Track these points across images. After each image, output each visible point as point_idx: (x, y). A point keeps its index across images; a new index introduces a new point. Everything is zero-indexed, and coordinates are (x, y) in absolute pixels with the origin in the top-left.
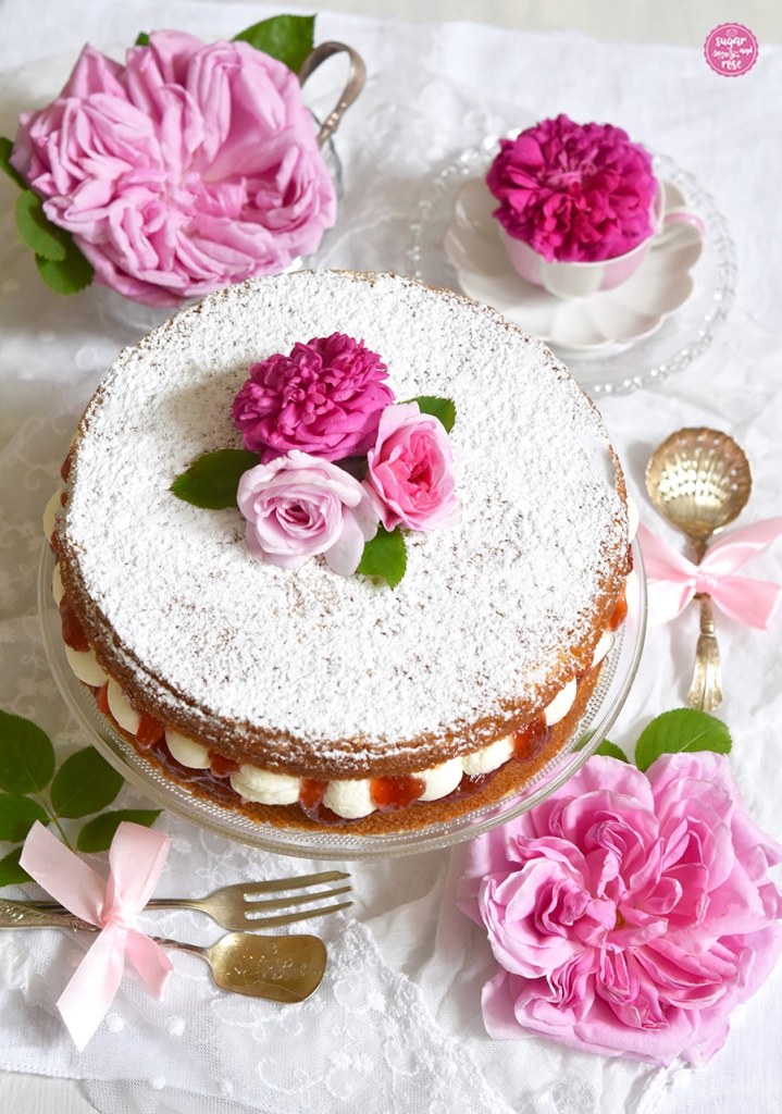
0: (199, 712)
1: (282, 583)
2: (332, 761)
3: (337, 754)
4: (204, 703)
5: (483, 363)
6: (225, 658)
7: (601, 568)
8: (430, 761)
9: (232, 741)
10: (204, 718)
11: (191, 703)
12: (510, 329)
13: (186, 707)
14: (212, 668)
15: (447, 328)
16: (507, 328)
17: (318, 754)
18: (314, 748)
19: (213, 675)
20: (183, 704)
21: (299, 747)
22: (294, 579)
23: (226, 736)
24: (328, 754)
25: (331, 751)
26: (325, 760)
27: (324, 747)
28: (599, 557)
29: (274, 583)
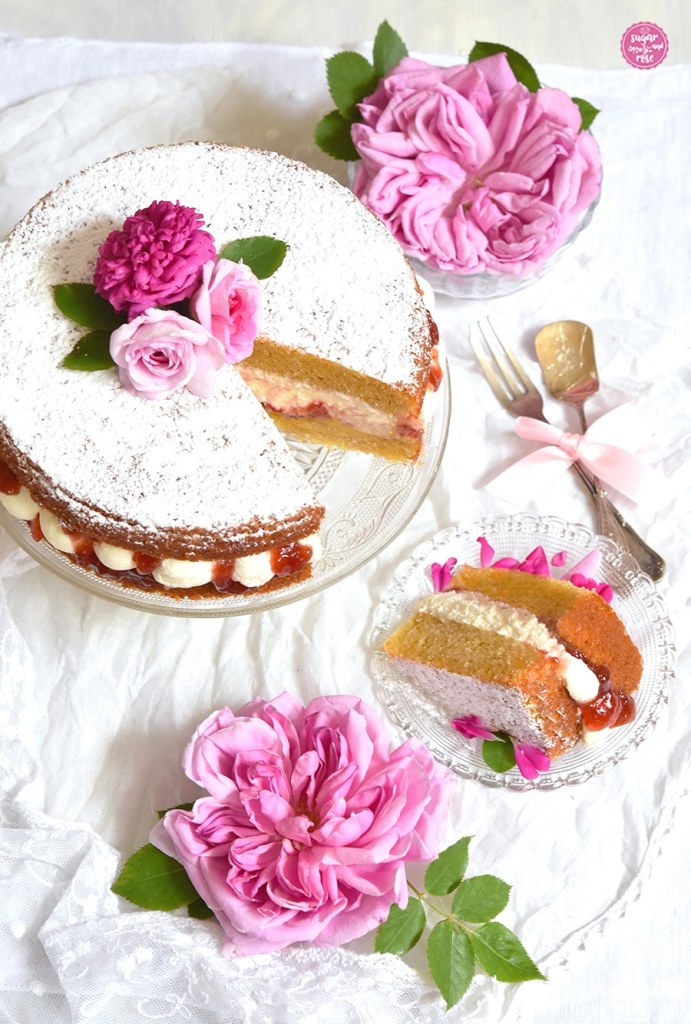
0: (124, 524)
1: (168, 411)
2: (237, 543)
3: (240, 537)
4: (129, 517)
5: (284, 202)
6: (137, 479)
7: (413, 350)
8: (312, 528)
9: (156, 542)
10: (130, 529)
11: (118, 519)
12: (299, 169)
13: (115, 523)
14: (129, 488)
15: (249, 178)
16: (296, 169)
17: (225, 540)
18: (222, 536)
19: (131, 494)
20: (112, 520)
21: (209, 537)
22: (177, 407)
23: (151, 539)
24: (233, 539)
25: (235, 535)
26: (231, 543)
27: (229, 534)
28: (410, 342)
29: (162, 413)
